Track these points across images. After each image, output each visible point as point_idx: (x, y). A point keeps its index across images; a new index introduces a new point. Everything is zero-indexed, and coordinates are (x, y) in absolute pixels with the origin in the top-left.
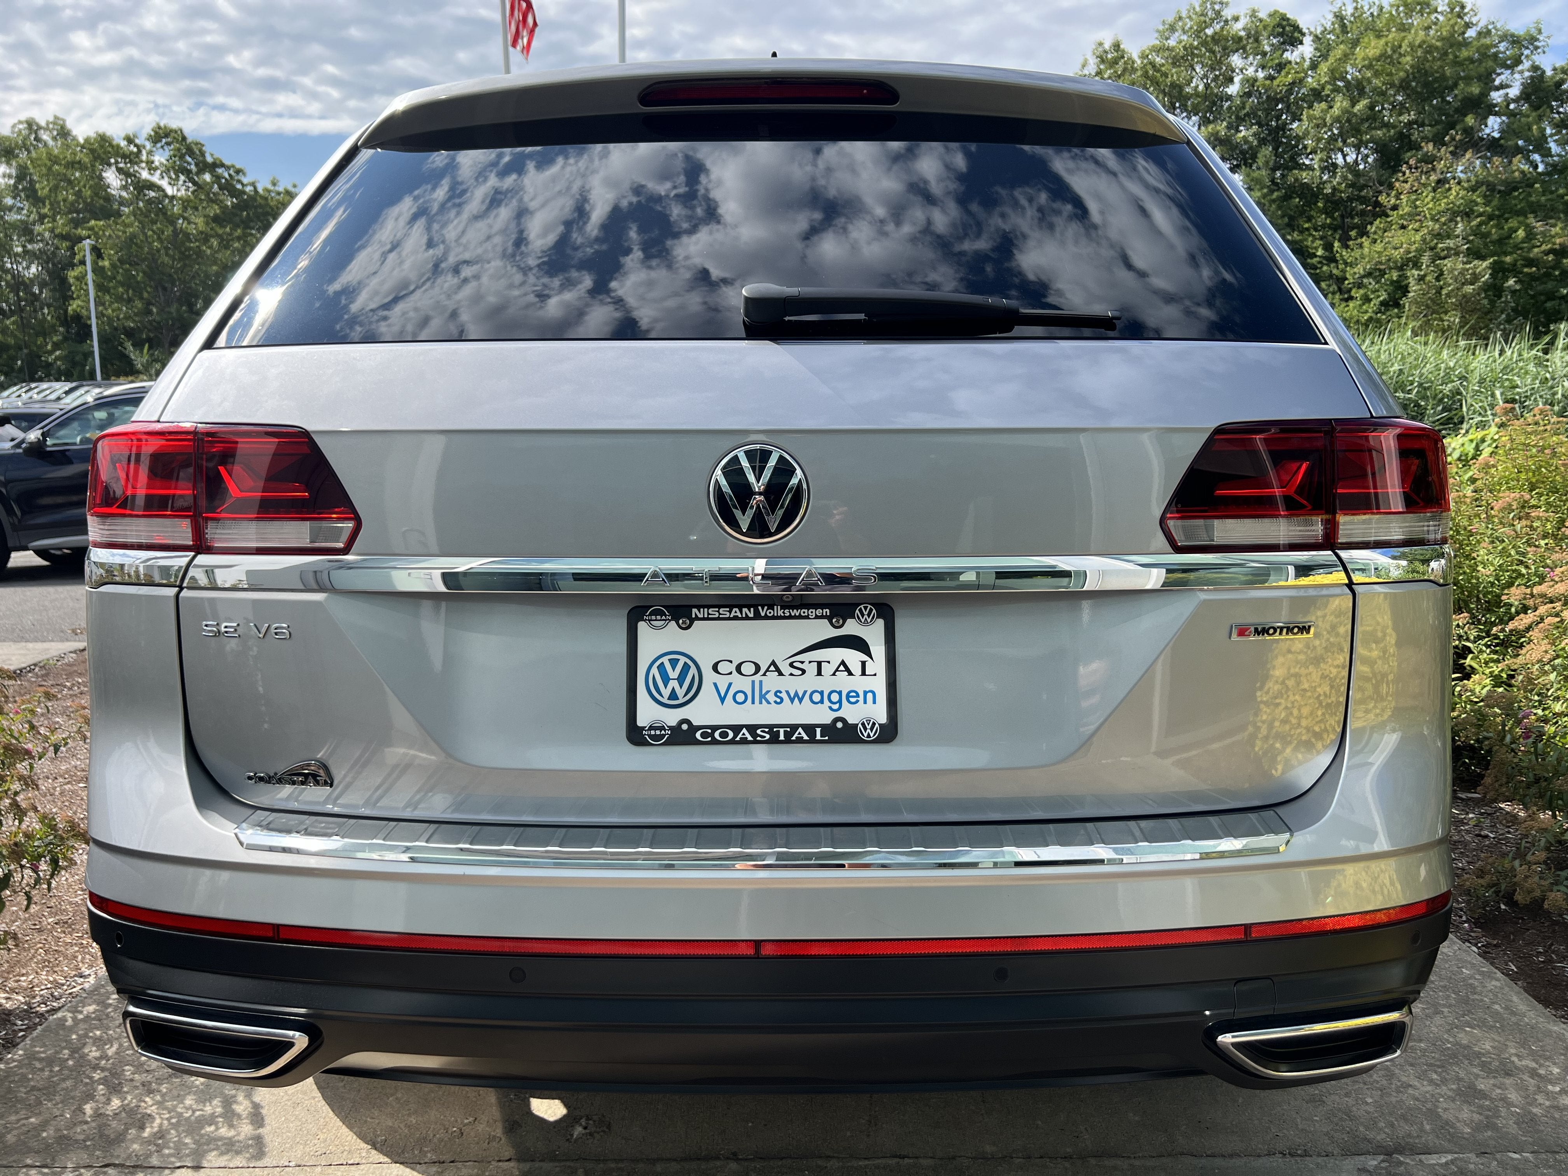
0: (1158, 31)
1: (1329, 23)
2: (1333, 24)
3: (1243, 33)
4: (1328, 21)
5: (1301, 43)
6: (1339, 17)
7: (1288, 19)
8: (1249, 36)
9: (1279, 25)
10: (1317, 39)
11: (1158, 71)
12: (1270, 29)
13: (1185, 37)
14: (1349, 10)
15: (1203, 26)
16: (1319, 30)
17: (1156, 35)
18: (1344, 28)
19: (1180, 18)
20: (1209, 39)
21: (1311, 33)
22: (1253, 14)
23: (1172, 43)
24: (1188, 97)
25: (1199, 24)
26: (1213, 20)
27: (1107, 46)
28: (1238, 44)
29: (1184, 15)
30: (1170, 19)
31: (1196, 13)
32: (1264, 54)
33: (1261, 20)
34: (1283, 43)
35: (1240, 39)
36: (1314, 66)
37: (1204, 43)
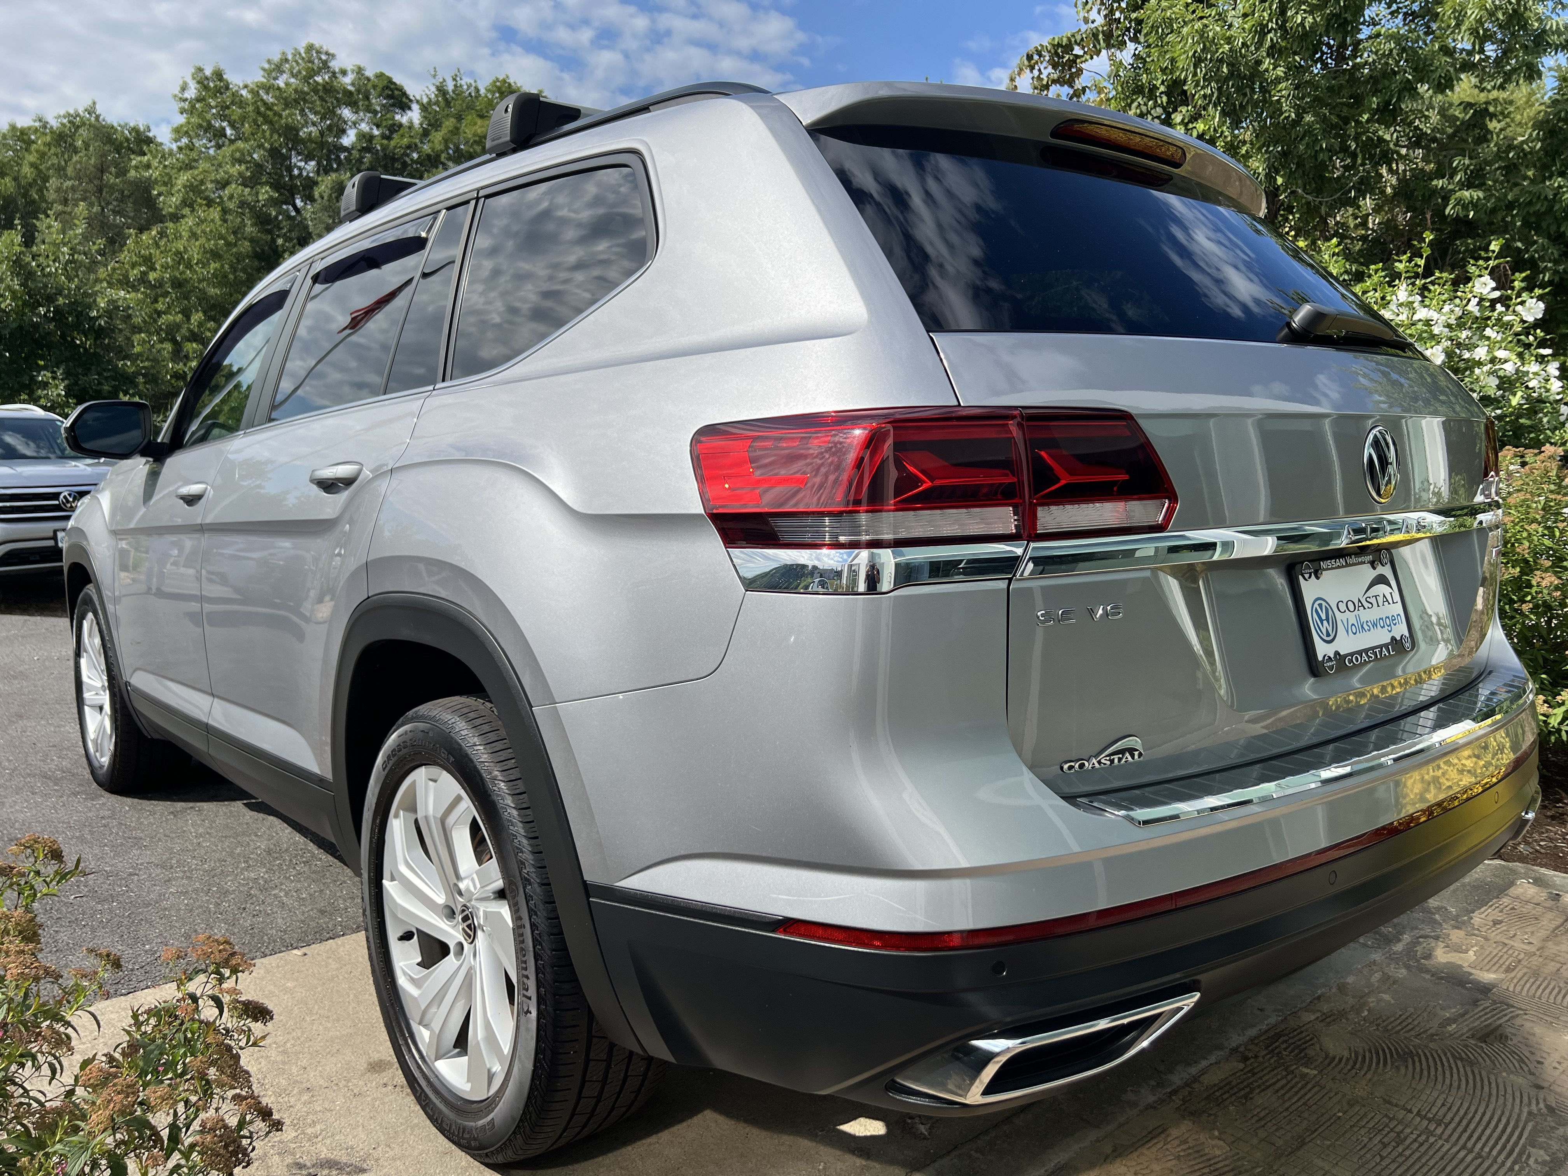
0: (264, 70)
1: (433, 96)
2: (436, 96)
3: (350, 88)
4: (432, 92)
5: (410, 108)
6: (441, 90)
7: (395, 84)
8: (359, 91)
9: (387, 87)
10: (424, 108)
11: (270, 109)
12: (379, 90)
13: (293, 80)
14: (450, 87)
15: (312, 73)
16: (425, 100)
17: (262, 73)
18: (448, 103)
19: (287, 60)
20: (320, 87)
21: (418, 102)
22: (360, 71)
23: (281, 83)
24: (303, 141)
25: (308, 70)
26: (320, 69)
27: (208, 72)
28: (350, 99)
29: (290, 57)
30: (276, 58)
31: (303, 59)
32: (375, 113)
33: (368, 79)
34: (393, 105)
35: (350, 93)
36: (426, 133)
37: (316, 91)
